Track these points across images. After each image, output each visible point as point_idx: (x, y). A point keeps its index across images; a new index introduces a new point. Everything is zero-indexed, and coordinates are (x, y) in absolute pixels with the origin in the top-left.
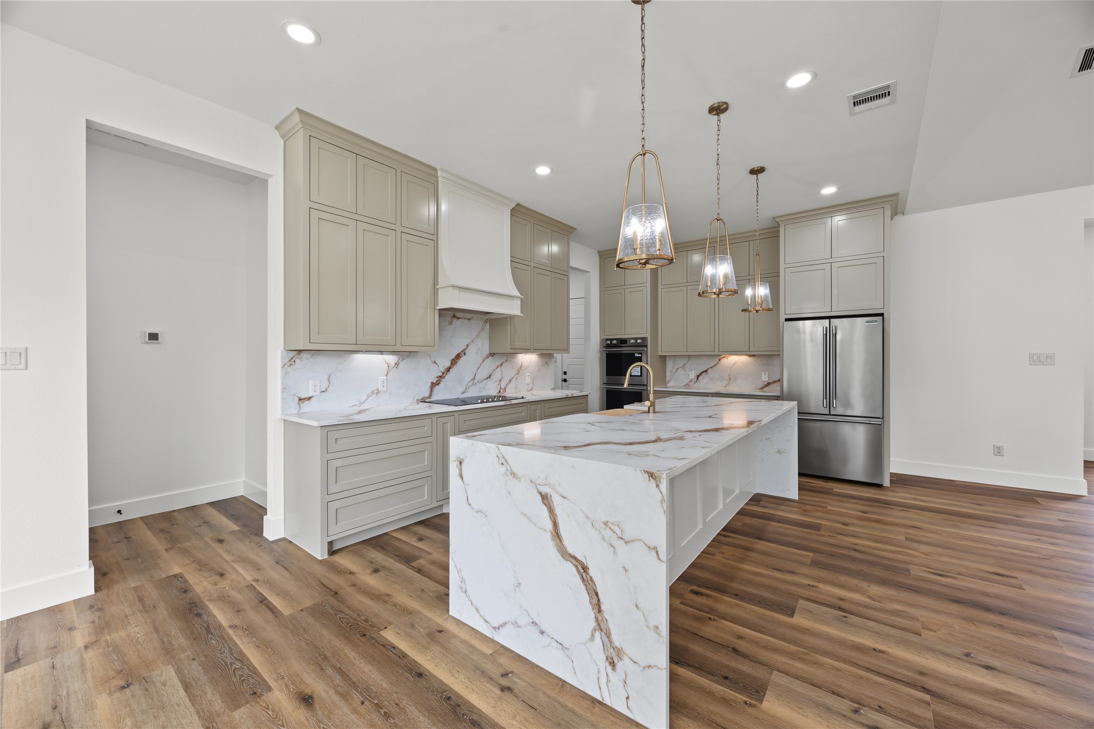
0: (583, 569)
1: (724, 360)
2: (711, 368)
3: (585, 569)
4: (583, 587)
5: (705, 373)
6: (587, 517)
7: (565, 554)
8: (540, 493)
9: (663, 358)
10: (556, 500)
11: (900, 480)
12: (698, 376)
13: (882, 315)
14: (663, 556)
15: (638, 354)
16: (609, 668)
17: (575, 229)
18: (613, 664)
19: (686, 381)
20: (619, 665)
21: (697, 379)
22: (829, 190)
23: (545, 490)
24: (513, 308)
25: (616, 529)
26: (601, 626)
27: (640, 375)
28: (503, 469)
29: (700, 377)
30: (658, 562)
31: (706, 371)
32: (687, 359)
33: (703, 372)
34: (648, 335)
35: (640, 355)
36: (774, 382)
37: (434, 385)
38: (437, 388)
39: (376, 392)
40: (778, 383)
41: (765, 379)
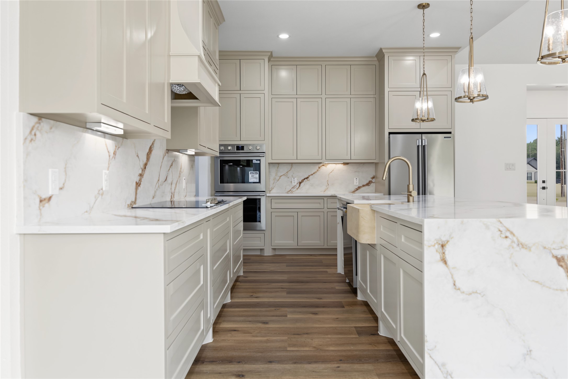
1: (323, 168)
2: (312, 175)
5: (306, 180)
8: (556, 257)
9: (270, 164)
12: (300, 183)
13: (451, 133)
15: (257, 160)
19: (289, 188)
21: (300, 186)
23: (560, 253)
27: (258, 181)
28: (508, 242)
29: (302, 184)
31: (307, 178)
32: (289, 167)
33: (304, 179)
34: (266, 142)
35: (259, 162)
36: (364, 186)
37: (138, 184)
38: (140, 189)
39: (101, 193)
40: (367, 187)
41: (356, 183)
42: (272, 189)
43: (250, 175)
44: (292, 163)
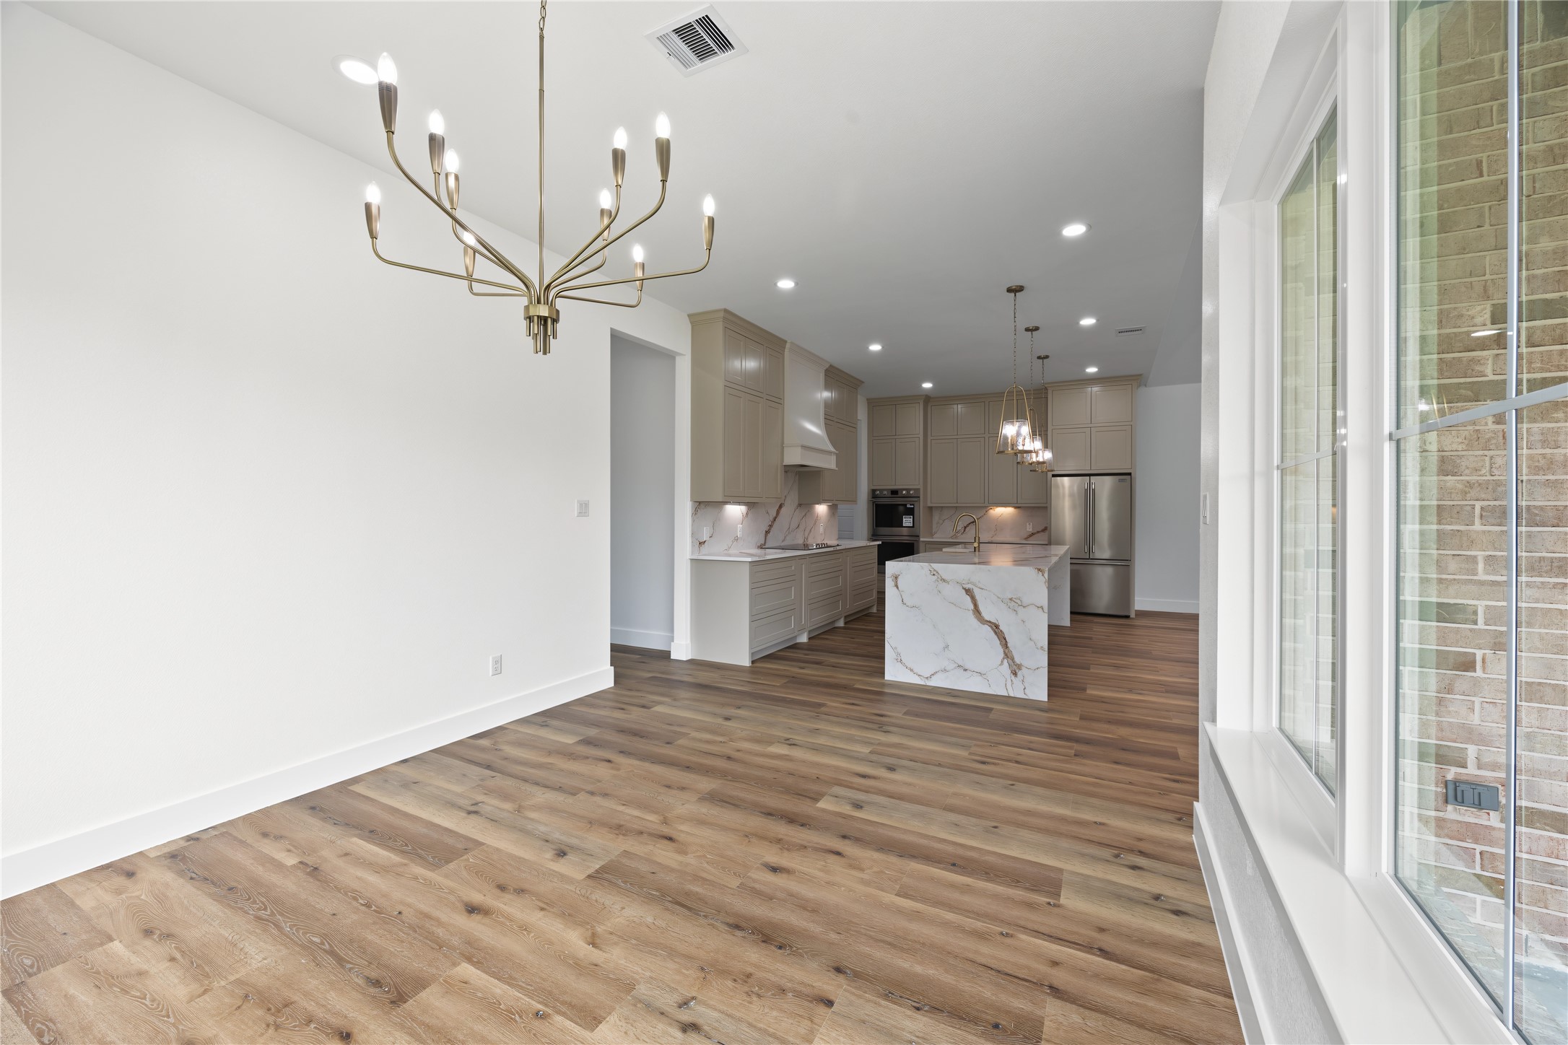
0: (996, 627)
1: (991, 511)
2: (979, 519)
3: (997, 626)
4: (996, 637)
5: (972, 524)
6: (998, 598)
7: (983, 621)
8: (965, 589)
9: (931, 508)
10: (977, 592)
11: (1142, 614)
12: (965, 528)
13: (1130, 474)
14: (1046, 610)
15: (911, 505)
16: (1013, 677)
17: (863, 382)
18: (1015, 674)
20: (1019, 673)
21: (964, 531)
22: (1092, 370)
23: (967, 586)
24: (830, 463)
25: (1017, 601)
26: (1008, 655)
27: (912, 526)
28: (935, 577)
29: (967, 529)
30: (1042, 613)
31: (973, 522)
32: (955, 511)
33: (970, 523)
34: (921, 487)
35: (913, 506)
36: (1038, 532)
37: (767, 532)
38: (769, 535)
39: (736, 539)
40: (1042, 533)
41: (1030, 529)
42: (935, 533)
43: (904, 520)
44: (942, 507)
